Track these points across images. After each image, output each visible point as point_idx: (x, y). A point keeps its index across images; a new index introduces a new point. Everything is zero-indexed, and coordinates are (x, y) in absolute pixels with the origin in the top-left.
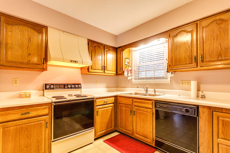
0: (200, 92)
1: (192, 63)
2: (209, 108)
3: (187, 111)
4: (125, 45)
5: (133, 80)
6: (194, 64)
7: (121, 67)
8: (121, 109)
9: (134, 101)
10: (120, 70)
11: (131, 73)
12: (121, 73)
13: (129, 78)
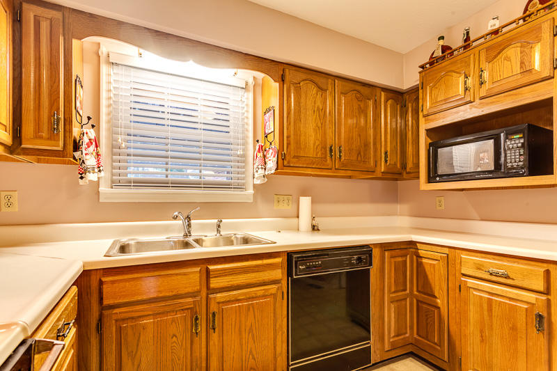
1: (325, 159)
2: (382, 246)
3: (360, 261)
4: (91, 16)
5: (104, 189)
6: (329, 163)
7: (61, 116)
8: (130, 332)
9: (208, 271)
10: (53, 130)
11: (98, 155)
12: (60, 148)
13: (91, 177)
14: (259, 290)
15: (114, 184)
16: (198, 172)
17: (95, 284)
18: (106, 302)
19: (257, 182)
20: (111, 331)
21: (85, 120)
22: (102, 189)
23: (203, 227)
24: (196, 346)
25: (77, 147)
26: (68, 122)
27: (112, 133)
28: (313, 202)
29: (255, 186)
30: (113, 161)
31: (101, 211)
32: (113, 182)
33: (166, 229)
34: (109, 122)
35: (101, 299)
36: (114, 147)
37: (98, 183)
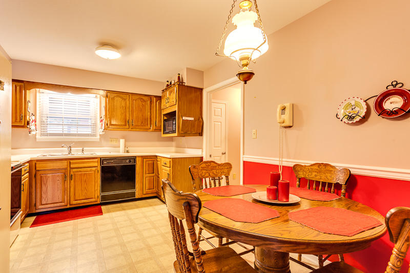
0: (126, 148)
1: (126, 125)
2: (142, 157)
3: (130, 161)
4: (33, 82)
6: (127, 126)
7: (23, 115)
8: (44, 178)
9: (70, 162)
10: (21, 119)
11: (36, 125)
12: (23, 125)
13: (33, 133)
14: (89, 169)
15: (42, 135)
16: (76, 130)
17: (34, 164)
18: (37, 169)
19: (101, 133)
20: (38, 177)
21: (31, 115)
22: (37, 137)
23: (77, 151)
24: (66, 184)
25: (28, 123)
26: (25, 116)
27: (41, 117)
28: (125, 141)
29: (100, 135)
30: (41, 127)
31: (37, 145)
32: (41, 134)
33: (62, 151)
34: (40, 113)
35: (36, 168)
36: (42, 122)
37: (36, 135)
